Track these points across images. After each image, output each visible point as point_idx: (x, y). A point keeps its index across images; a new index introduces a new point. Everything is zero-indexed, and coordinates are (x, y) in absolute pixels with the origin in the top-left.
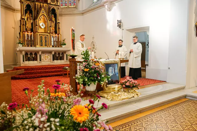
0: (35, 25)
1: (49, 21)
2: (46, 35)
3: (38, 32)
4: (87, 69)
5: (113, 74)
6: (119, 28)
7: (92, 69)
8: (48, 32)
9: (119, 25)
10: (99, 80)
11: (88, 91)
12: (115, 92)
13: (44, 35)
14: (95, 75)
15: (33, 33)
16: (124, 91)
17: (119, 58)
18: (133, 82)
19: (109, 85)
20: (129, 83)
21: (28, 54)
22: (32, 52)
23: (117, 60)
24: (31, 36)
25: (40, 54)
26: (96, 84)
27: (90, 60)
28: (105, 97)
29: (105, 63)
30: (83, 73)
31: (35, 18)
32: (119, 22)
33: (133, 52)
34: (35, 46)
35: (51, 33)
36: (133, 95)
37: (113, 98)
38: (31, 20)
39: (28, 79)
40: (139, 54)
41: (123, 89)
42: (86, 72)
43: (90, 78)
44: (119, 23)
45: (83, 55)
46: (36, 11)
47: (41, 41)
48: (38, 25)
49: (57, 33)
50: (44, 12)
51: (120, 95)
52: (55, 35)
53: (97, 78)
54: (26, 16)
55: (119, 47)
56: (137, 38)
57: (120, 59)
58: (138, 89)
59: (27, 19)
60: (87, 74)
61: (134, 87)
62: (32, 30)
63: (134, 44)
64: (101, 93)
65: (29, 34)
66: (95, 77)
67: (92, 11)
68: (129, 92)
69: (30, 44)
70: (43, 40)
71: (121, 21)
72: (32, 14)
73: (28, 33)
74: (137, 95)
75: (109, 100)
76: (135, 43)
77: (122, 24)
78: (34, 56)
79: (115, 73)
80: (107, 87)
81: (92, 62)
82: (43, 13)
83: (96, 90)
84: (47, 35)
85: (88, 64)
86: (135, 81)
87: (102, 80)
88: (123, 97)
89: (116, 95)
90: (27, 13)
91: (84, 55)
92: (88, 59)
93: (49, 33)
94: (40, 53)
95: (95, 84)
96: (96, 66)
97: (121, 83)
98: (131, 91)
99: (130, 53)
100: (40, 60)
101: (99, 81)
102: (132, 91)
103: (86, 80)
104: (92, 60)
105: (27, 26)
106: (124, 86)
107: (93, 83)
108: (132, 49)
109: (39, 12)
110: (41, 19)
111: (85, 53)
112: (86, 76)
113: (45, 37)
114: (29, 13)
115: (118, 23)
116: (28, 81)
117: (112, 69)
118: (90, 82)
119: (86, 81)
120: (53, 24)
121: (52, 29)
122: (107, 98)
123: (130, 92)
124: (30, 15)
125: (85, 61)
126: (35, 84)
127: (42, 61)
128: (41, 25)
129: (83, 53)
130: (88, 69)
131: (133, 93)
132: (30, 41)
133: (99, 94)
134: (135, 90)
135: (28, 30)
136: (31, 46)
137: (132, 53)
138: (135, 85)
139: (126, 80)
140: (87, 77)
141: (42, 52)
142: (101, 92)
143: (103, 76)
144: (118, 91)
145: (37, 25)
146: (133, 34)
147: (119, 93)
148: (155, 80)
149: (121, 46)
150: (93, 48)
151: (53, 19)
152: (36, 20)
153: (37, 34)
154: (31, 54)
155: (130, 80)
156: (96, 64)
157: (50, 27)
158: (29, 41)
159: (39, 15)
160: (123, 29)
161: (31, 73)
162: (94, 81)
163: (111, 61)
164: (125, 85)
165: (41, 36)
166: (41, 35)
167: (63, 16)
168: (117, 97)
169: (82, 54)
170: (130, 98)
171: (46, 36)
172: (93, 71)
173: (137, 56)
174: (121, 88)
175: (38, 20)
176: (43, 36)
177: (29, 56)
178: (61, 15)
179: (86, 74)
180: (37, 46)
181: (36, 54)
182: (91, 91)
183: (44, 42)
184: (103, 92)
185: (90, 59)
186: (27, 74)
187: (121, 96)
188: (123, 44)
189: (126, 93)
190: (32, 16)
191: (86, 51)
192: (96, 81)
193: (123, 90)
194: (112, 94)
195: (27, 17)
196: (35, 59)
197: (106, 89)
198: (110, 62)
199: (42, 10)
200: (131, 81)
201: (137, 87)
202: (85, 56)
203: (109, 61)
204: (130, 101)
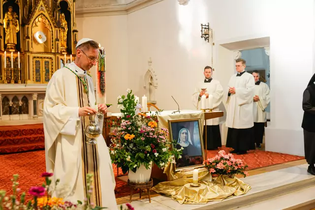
0: (24, 35)
1: (55, 27)
2: (48, 58)
3: (32, 53)
4: (131, 134)
5: (190, 144)
6: (205, 40)
7: (141, 134)
8: (53, 51)
9: (205, 35)
10: (156, 159)
11: (134, 184)
12: (192, 184)
13: (45, 58)
14: (148, 148)
15: (21, 53)
16: (213, 180)
17: (203, 108)
18: (232, 162)
19: (181, 169)
20: (224, 164)
21: (8, 100)
22: (18, 96)
23: (198, 112)
24: (16, 60)
25: (35, 99)
26: (150, 167)
27: (138, 116)
28: (170, 196)
29: (170, 119)
30: (122, 144)
31: (25, 23)
32: (205, 28)
33: (235, 93)
34: (24, 82)
35: (58, 53)
36: (233, 190)
37: (189, 198)
38: (16, 26)
39: (6, 156)
40: (248, 98)
41: (211, 177)
42: (129, 142)
43: (137, 154)
44: (205, 31)
45: (122, 103)
46: (27, 7)
47: (38, 71)
48: (30, 36)
49: (71, 54)
50: (44, 9)
51: (203, 190)
52: (68, 58)
53: (152, 153)
54: (6, 17)
55: (205, 81)
56: (244, 62)
57: (205, 110)
58: (245, 176)
59: (8, 25)
60: (131, 146)
61: (234, 172)
62: (17, 48)
63: (238, 75)
64: (162, 187)
65: (12, 55)
66: (148, 152)
67: (146, 5)
68: (224, 185)
69: (13, 78)
70: (41, 70)
71: (208, 26)
72: (18, 14)
73: (9, 55)
74: (242, 190)
75: (179, 201)
76: (240, 74)
77: (210, 32)
78: (21, 103)
79: (192, 141)
80: (175, 173)
81: (142, 120)
82: (42, 12)
83: (150, 180)
84: (51, 58)
85: (132, 124)
86: (237, 160)
87: (163, 159)
88: (210, 195)
89: (195, 192)
90: (8, 11)
91: (124, 103)
92: (134, 113)
93: (55, 54)
94: (35, 97)
95: (147, 167)
96: (149, 129)
97: (206, 164)
98: (228, 182)
99: (229, 95)
100: (35, 113)
101: (157, 161)
102: (231, 181)
103: (128, 158)
104: (142, 116)
105: (7, 38)
106: (213, 171)
107: (142, 166)
108: (232, 87)
109: (32, 10)
110: (39, 24)
111: (126, 100)
112: (127, 150)
113: (46, 62)
114: (13, 12)
115: (202, 31)
116: (8, 158)
117: (187, 134)
118: (136, 163)
119: (129, 162)
120: (64, 35)
121: (62, 45)
122: (175, 199)
123: (226, 183)
124: (13, 16)
125: (125, 118)
126: (21, 167)
127: (40, 114)
128: (37, 36)
129: (121, 101)
130: (133, 136)
131: (232, 186)
132: (14, 71)
133: (157, 189)
134: (236, 180)
135: (9, 48)
136: (16, 82)
137: (232, 96)
138: (236, 169)
139: (217, 156)
140: (131, 152)
141: (38, 96)
142: (163, 184)
143: (164, 150)
144: (201, 181)
145: (28, 37)
146: (236, 54)
147: (203, 186)
148: (286, 155)
149: (210, 80)
150: (151, 84)
151: (64, 23)
152: (27, 26)
153: (29, 56)
154: (15, 99)
155: (227, 157)
156: (149, 124)
157: (57, 40)
158: (11, 70)
159: (33, 14)
160: (214, 44)
161: (14, 142)
162: (146, 160)
163: (185, 116)
164: (216, 169)
165: (38, 59)
166: (38, 57)
167: (85, 15)
168: (197, 195)
169: (119, 103)
170: (225, 197)
171: (47, 60)
172: (143, 139)
173: (244, 101)
174: (208, 175)
175: (30, 26)
176: (40, 60)
177: (11, 103)
178: (80, 14)
179: (128, 145)
180: (29, 82)
181: (26, 99)
182: (140, 183)
183: (44, 73)
184: (167, 184)
185: (137, 112)
186: (5, 145)
187: (206, 193)
188: (214, 75)
189: (216, 187)
190: (18, 19)
191: (129, 96)
192: (149, 161)
193: (210, 179)
194: (186, 188)
195: (7, 19)
196: (24, 110)
197: (175, 177)
198: (182, 118)
199: (40, 6)
200: (229, 160)
201: (243, 173)
202: (125, 106)
203: (180, 116)
204: (226, 204)
